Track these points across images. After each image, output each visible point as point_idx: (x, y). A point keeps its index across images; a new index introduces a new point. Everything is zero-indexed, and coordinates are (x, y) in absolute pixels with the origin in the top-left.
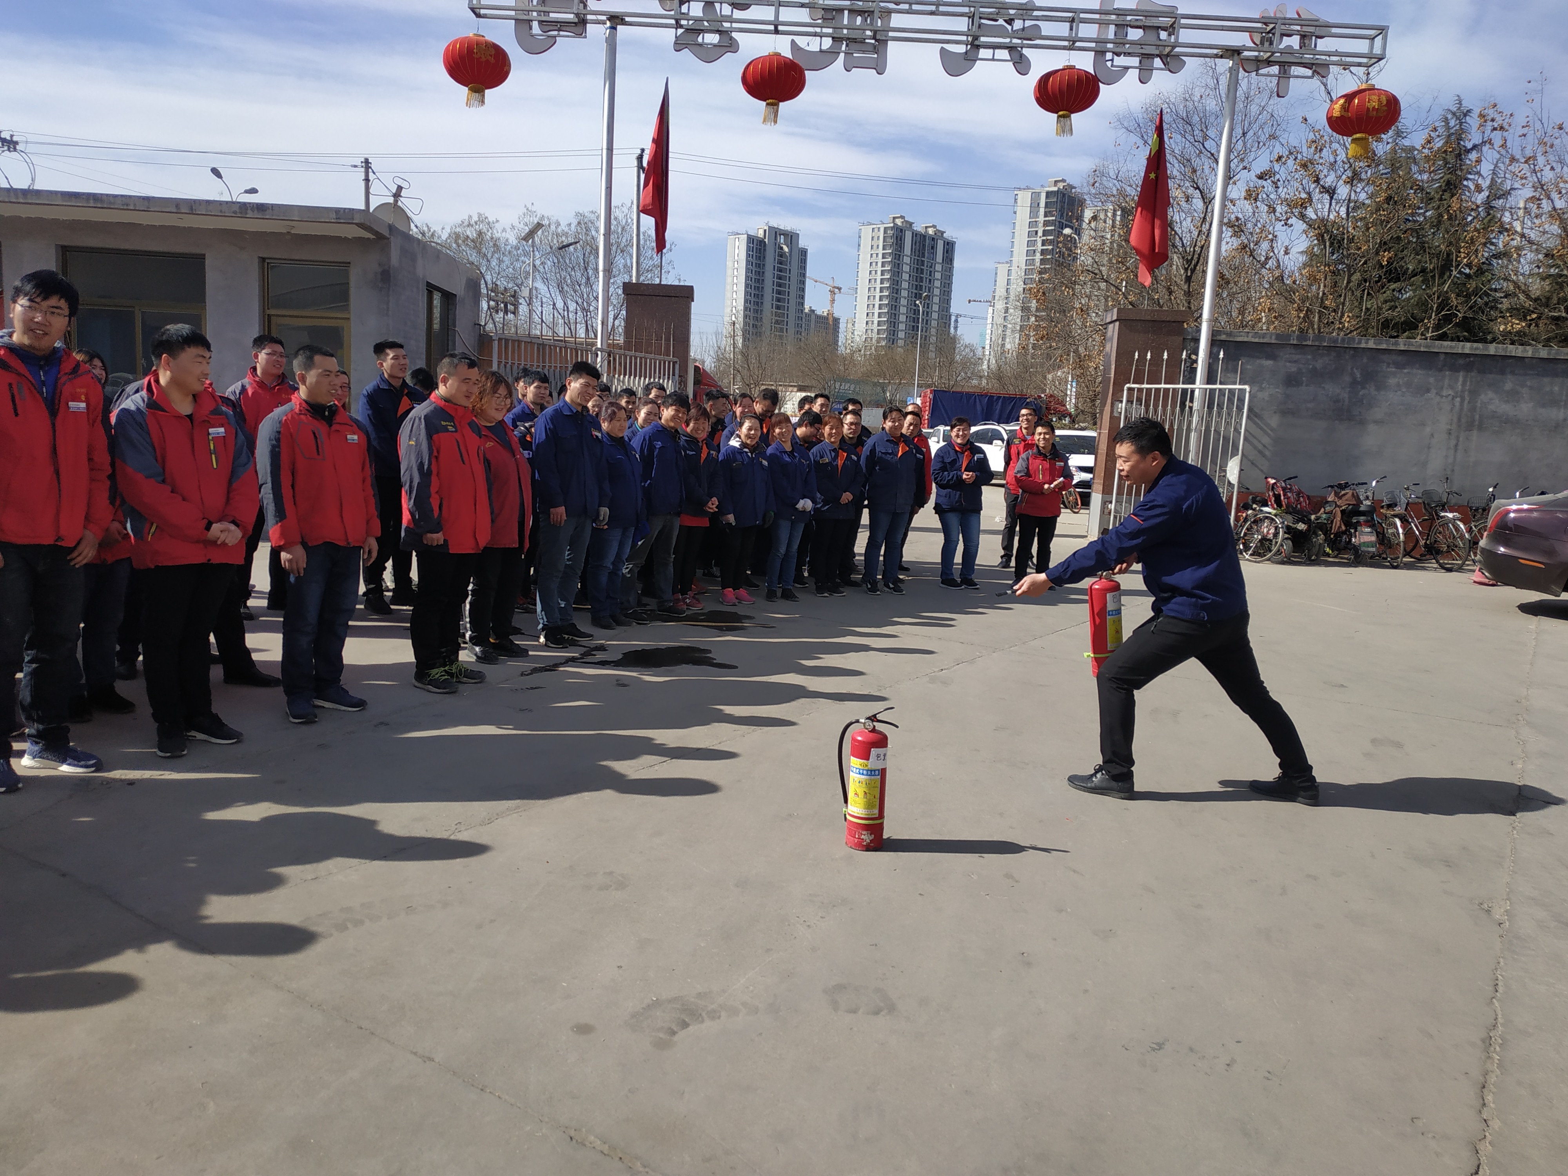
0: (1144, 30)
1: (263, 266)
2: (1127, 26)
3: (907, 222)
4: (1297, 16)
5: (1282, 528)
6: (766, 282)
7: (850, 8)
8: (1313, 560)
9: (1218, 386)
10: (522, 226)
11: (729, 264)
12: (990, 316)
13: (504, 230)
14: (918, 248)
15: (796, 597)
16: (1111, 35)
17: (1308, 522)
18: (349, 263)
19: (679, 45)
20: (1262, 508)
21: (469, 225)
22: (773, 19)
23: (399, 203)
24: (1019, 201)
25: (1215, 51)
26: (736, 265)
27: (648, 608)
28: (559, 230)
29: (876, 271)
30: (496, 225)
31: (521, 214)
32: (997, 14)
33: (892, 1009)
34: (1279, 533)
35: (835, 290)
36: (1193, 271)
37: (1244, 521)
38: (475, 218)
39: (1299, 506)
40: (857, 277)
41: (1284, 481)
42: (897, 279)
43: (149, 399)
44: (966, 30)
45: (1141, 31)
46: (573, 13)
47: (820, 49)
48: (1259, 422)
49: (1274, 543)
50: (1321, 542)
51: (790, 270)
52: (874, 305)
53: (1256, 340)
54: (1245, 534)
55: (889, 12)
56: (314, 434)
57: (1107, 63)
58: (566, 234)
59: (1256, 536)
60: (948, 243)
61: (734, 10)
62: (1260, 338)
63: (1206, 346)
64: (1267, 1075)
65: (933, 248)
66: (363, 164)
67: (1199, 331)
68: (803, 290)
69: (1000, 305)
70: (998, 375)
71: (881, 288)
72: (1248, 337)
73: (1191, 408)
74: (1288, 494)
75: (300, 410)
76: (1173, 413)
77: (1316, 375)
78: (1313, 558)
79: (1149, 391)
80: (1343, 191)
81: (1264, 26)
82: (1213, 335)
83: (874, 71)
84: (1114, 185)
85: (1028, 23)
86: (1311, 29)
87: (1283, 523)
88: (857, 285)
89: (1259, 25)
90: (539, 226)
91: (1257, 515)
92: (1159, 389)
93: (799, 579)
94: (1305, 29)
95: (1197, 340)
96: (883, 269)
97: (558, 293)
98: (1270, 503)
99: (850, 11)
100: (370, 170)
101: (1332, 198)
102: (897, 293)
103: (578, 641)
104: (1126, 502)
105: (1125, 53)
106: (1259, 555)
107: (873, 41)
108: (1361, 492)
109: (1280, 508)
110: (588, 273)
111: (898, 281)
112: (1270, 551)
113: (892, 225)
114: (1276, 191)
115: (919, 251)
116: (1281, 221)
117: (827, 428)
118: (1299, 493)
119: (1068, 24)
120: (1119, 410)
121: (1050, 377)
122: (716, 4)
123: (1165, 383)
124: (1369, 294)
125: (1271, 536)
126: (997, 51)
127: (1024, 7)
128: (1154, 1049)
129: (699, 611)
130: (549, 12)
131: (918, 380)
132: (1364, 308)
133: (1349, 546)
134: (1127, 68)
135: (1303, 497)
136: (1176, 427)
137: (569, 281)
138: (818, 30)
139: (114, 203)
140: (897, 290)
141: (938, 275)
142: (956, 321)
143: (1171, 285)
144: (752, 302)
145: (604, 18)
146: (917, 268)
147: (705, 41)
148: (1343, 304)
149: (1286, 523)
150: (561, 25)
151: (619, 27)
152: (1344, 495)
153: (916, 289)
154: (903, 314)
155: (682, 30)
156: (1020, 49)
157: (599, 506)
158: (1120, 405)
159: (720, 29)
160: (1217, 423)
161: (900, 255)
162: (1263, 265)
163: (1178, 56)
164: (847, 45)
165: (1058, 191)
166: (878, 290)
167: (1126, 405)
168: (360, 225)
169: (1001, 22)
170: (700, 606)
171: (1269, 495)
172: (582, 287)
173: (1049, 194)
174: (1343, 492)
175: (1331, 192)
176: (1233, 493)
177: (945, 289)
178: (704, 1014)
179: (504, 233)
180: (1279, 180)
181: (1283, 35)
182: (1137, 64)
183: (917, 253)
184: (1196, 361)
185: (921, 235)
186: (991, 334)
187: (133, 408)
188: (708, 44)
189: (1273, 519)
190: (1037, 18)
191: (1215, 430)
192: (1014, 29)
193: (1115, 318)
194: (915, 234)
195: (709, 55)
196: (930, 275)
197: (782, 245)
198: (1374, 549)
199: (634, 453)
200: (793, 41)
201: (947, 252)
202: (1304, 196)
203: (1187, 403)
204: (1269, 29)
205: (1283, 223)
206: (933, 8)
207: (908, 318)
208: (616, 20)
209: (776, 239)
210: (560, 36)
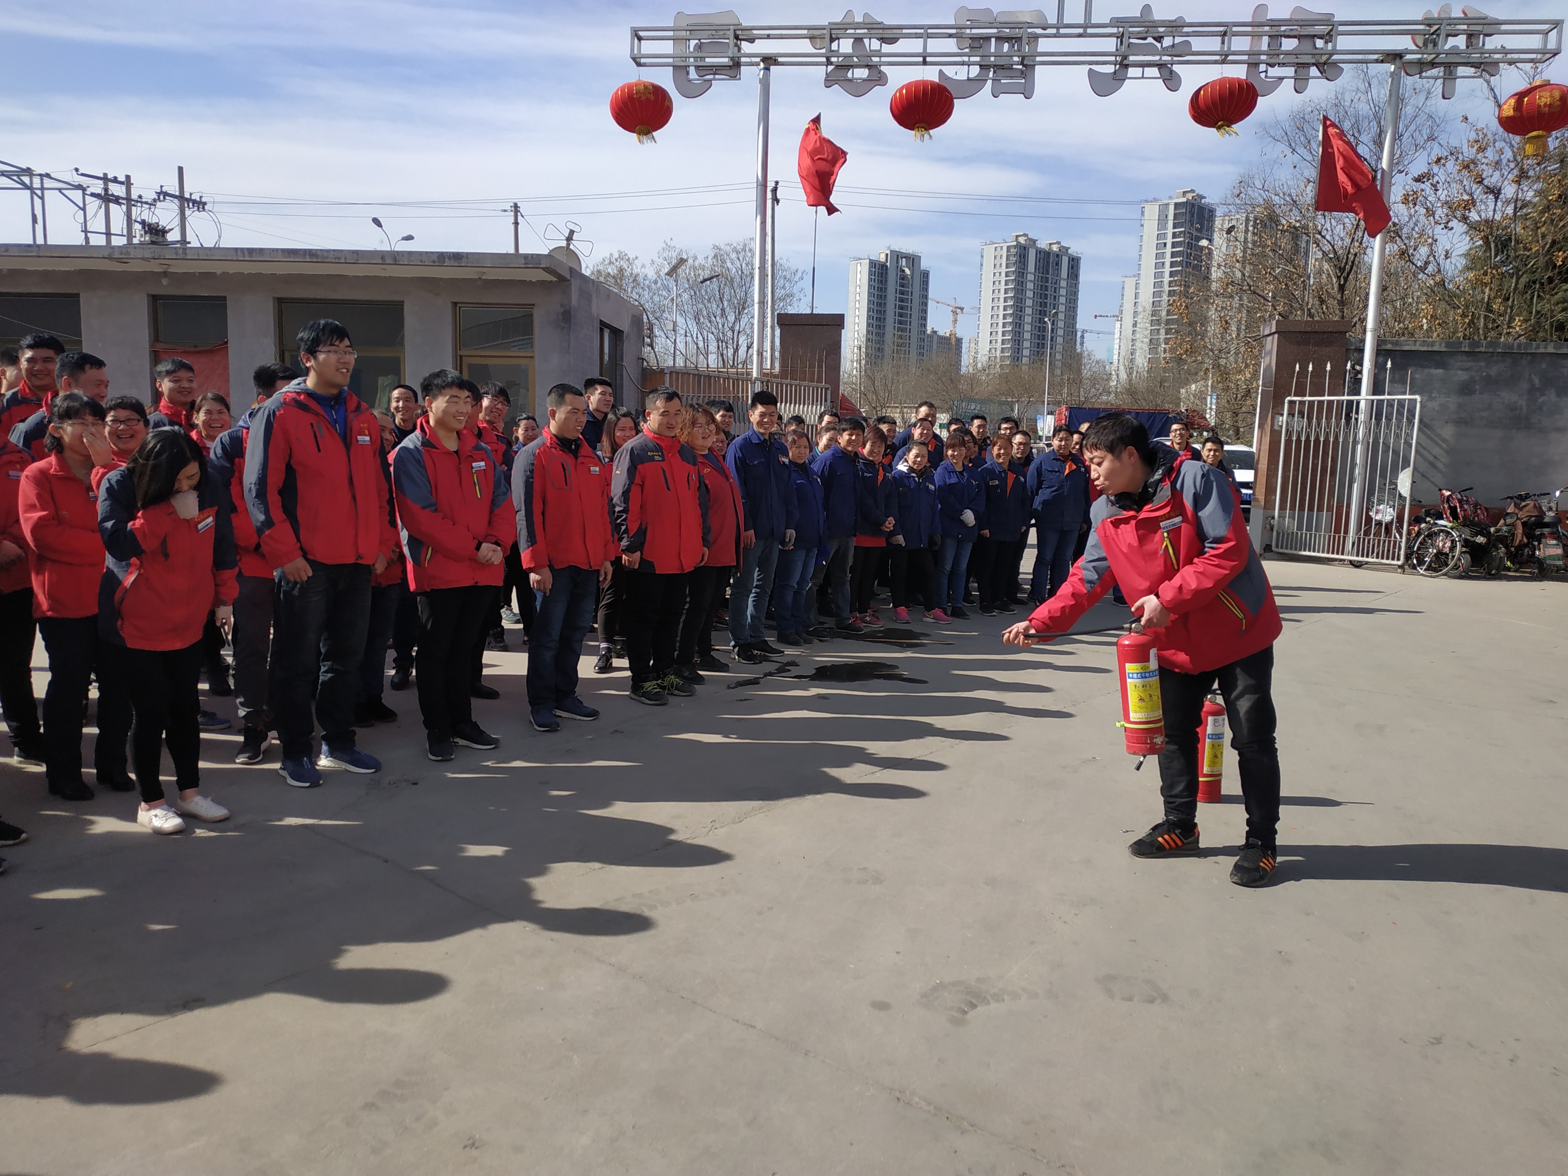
0: (1299, 39)
1: (456, 310)
2: (1281, 36)
3: (1030, 240)
4: (1462, 15)
5: (1459, 541)
6: (888, 305)
7: (997, 35)
8: (1493, 575)
9: (1386, 397)
10: (661, 260)
11: (851, 289)
12: (1117, 331)
13: (643, 266)
14: (1042, 265)
15: (967, 615)
16: (1264, 47)
17: (1487, 535)
18: (534, 305)
19: (829, 82)
20: (1436, 521)
21: (611, 263)
22: (922, 51)
23: (571, 247)
24: (1146, 213)
25: (1375, 57)
26: (858, 290)
27: (826, 626)
28: (697, 264)
29: (999, 290)
30: (636, 261)
31: (660, 249)
32: (1146, 32)
33: (1165, 998)
34: (1456, 546)
35: (958, 310)
36: (1346, 279)
37: (1416, 536)
38: (616, 256)
39: (1476, 519)
40: (980, 296)
41: (1459, 493)
42: (1021, 296)
43: (422, 438)
44: (1114, 50)
45: (1296, 40)
46: (729, 57)
47: (968, 77)
48: (1428, 432)
49: (1450, 557)
50: (1502, 555)
51: (912, 292)
52: (997, 324)
53: (1425, 349)
54: (1419, 548)
55: (1036, 37)
56: (563, 466)
57: (1261, 74)
58: (703, 268)
59: (1430, 550)
60: (1073, 259)
61: (883, 44)
62: (1428, 346)
63: (1371, 357)
64: (1555, 1071)
65: (1057, 264)
66: (513, 209)
67: (1363, 341)
68: (926, 312)
69: (1128, 320)
70: (1131, 391)
71: (1004, 306)
72: (1415, 345)
73: (1357, 419)
74: (1465, 506)
75: (551, 444)
76: (1338, 425)
77: (1491, 383)
78: (1493, 572)
79: (1311, 403)
80: (1509, 191)
81: (1427, 28)
82: (1378, 345)
83: (1022, 95)
84: (1260, 195)
85: (1178, 40)
86: (1479, 28)
87: (1461, 536)
88: (980, 304)
89: (1422, 27)
90: (682, 261)
91: (1431, 528)
92: (1323, 402)
93: (968, 597)
94: (1472, 28)
95: (1361, 351)
96: (1007, 287)
97: (695, 324)
98: (1445, 516)
99: (998, 39)
100: (519, 214)
101: (1497, 198)
102: (1021, 311)
103: (770, 657)
104: (1289, 517)
105: (1279, 64)
106: (1435, 570)
107: (1020, 67)
108: (1544, 503)
109: (1457, 521)
110: (723, 304)
111: (1022, 299)
112: (1447, 565)
113: (1015, 243)
114: (1436, 194)
115: (1043, 268)
116: (1440, 224)
117: (996, 448)
118: (1476, 505)
119: (1219, 38)
120: (1280, 423)
121: (1183, 391)
122: (864, 40)
123: (1329, 395)
124: (1539, 296)
125: (1447, 550)
126: (1146, 69)
127: (1174, 24)
128: (1432, 1044)
129: (878, 629)
130: (704, 58)
131: (1048, 398)
132: (1534, 310)
133: (1533, 560)
134: (1281, 79)
135: (1480, 509)
136: (1341, 440)
137: (705, 312)
138: (966, 59)
139: (327, 258)
140: (1021, 308)
141: (1063, 292)
142: (1082, 337)
143: (1322, 294)
144: (874, 326)
145: (758, 59)
146: (1041, 286)
147: (855, 76)
148: (1512, 307)
149: (1463, 536)
150: (716, 69)
151: (772, 68)
152: (1525, 506)
153: (1041, 306)
154: (1028, 332)
155: (832, 67)
156: (1169, 66)
157: (786, 529)
158: (1281, 418)
159: (869, 64)
160: (1386, 435)
161: (1023, 273)
162: (1423, 269)
163: (1336, 63)
164: (995, 72)
165: (1187, 202)
166: (1001, 308)
167: (1287, 418)
168: (547, 270)
169: (1150, 40)
170: (882, 623)
171: (1444, 508)
172: (718, 318)
173: (1177, 205)
174: (1523, 504)
175: (1495, 192)
176: (1405, 505)
177: (1071, 305)
178: (988, 997)
179: (643, 269)
180: (1438, 182)
181: (1448, 35)
182: (1293, 74)
183: (1041, 270)
184: (1360, 372)
185: (1045, 252)
186: (1119, 349)
187: (411, 446)
188: (857, 79)
189: (1449, 533)
190: (1188, 35)
191: (1383, 442)
192: (1164, 46)
193: (1274, 330)
194: (1039, 252)
195: (858, 90)
196: (1055, 292)
197: (904, 268)
198: (1561, 563)
199: (815, 477)
200: (941, 71)
201: (1072, 268)
202: (1466, 197)
203: (1354, 415)
204: (1432, 30)
205: (1443, 226)
206: (1081, 31)
207: (1033, 335)
208: (769, 61)
209: (897, 262)
210: (715, 79)
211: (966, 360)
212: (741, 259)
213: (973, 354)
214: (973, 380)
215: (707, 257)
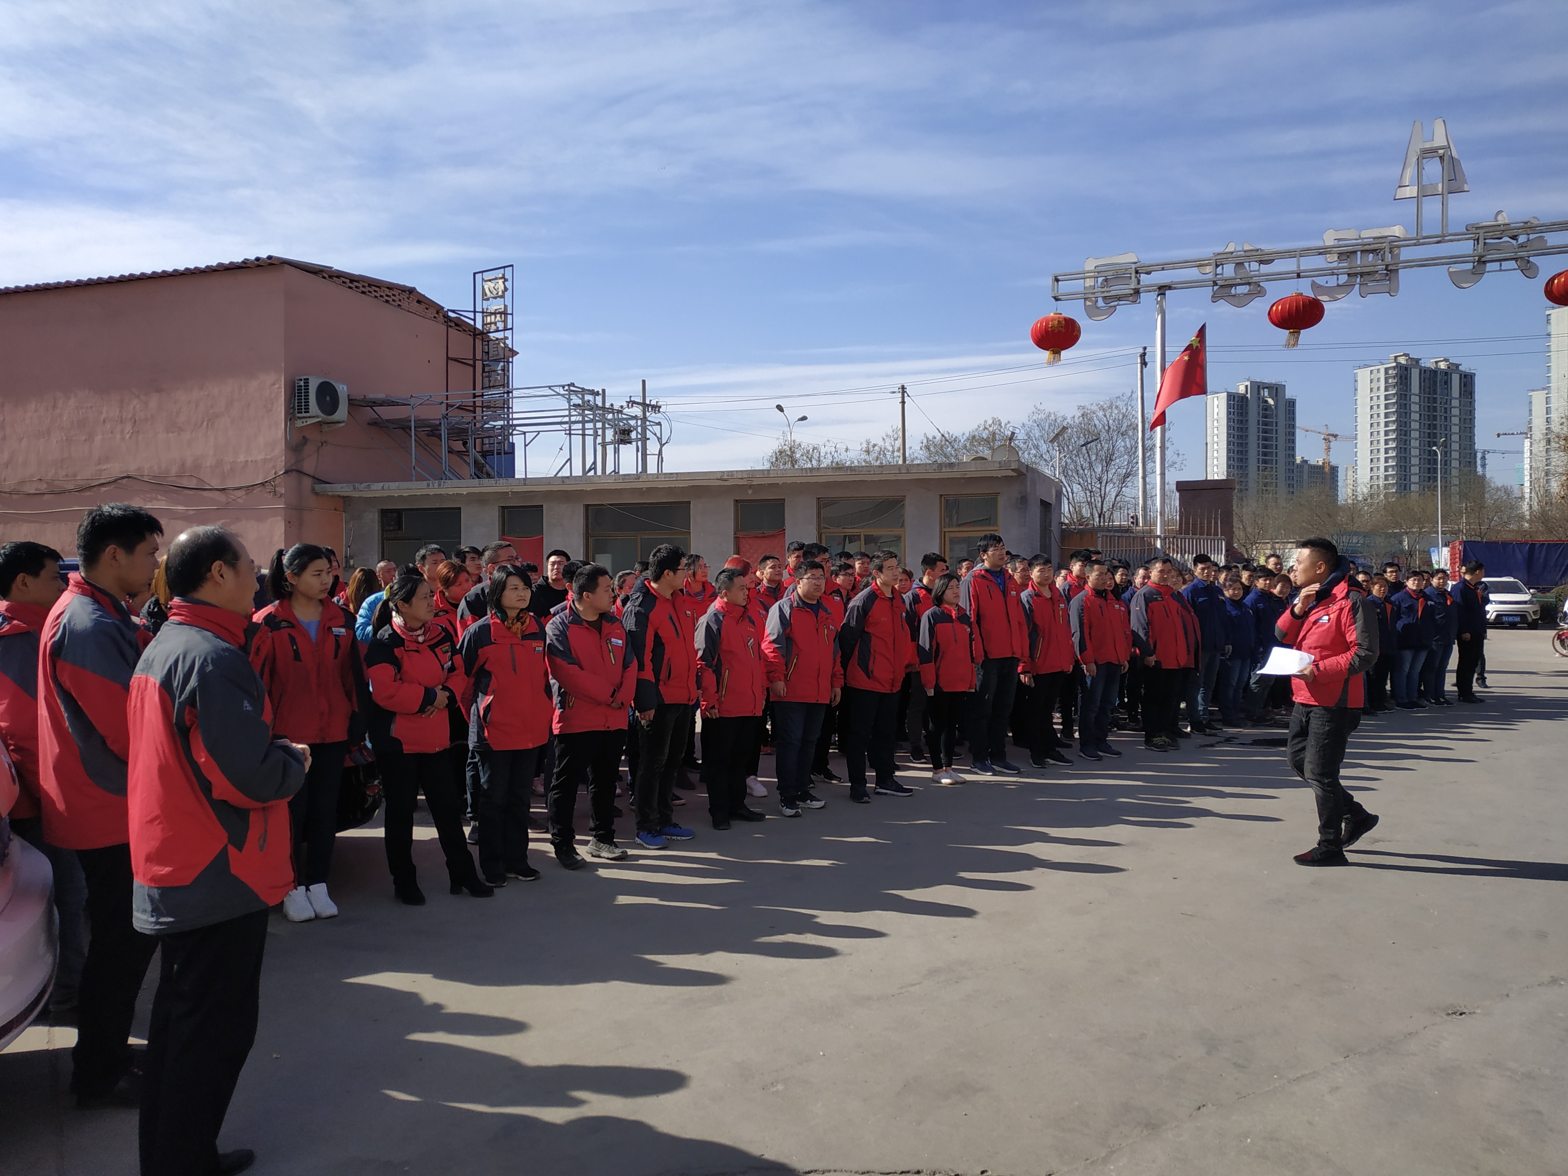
3: (1412, 359)
6: (1250, 437)
7: (1362, 249)
12: (1527, 449)
14: (1427, 385)
19: (1215, 298)
22: (1296, 268)
24: (1552, 321)
26: (1216, 424)
29: (1378, 414)
35: (1330, 437)
40: (1356, 422)
42: (1405, 420)
44: (1471, 251)
46: (1130, 288)
47: (1338, 284)
51: (1276, 422)
52: (1378, 450)
60: (1465, 376)
61: (1261, 266)
65: (1446, 383)
66: (900, 390)
68: (1293, 441)
69: (1539, 437)
70: (1543, 517)
83: (1388, 294)
88: (1356, 431)
96: (1387, 411)
99: (1363, 252)
100: (906, 395)
102: (1405, 435)
107: (1385, 272)
110: (1090, 458)
111: (1406, 422)
113: (1394, 364)
115: (1429, 388)
122: (1245, 264)
126: (1504, 263)
127: (1528, 225)
131: (1442, 528)
138: (1335, 271)
140: (1406, 431)
142: (1483, 458)
144: (1236, 459)
145: (1155, 287)
146: (1429, 407)
147: (1238, 292)
150: (1120, 298)
151: (1167, 293)
154: (1416, 456)
155: (1218, 287)
156: (1526, 259)
157: (1225, 644)
159: (1250, 282)
161: (1406, 395)
164: (1361, 278)
166: (1382, 434)
169: (1507, 239)
172: (1086, 471)
177: (1467, 424)
183: (1427, 390)
185: (1431, 371)
186: (1531, 469)
188: (1239, 294)
190: (1541, 232)
192: (1519, 243)
194: (1424, 371)
195: (1241, 301)
196: (1446, 412)
197: (1266, 399)
199: (1248, 609)
200: (1313, 283)
201: (1465, 386)
206: (1439, 239)
207: (1422, 460)
208: (1163, 289)
209: (1259, 393)
210: (1118, 305)
211: (1344, 494)
212: (1108, 416)
213: (1351, 487)
214: (1353, 510)
215: (1074, 417)
